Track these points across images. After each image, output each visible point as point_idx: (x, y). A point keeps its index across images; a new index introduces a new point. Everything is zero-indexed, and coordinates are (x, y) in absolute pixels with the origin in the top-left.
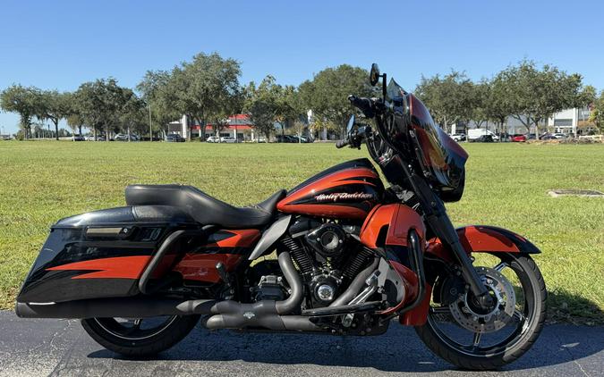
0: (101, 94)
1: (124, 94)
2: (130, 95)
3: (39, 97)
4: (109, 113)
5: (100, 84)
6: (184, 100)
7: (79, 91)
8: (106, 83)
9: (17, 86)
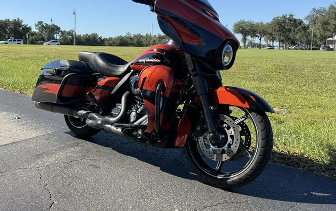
0: (284, 23)
1: (297, 22)
2: (301, 22)
3: (252, 26)
4: (287, 33)
5: (284, 17)
6: (334, 25)
7: (272, 22)
8: (288, 17)
9: (242, 20)
